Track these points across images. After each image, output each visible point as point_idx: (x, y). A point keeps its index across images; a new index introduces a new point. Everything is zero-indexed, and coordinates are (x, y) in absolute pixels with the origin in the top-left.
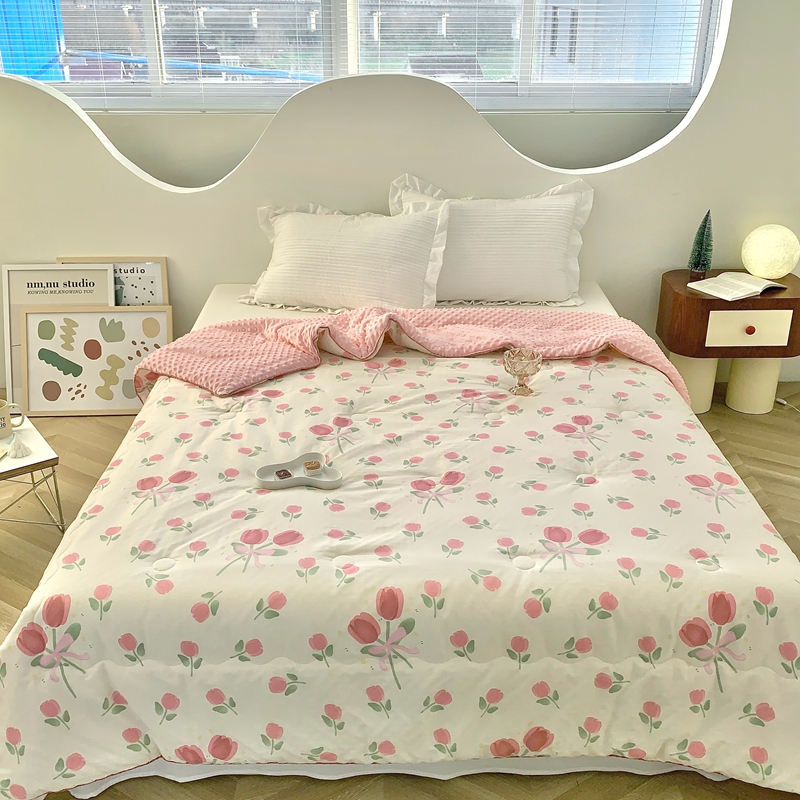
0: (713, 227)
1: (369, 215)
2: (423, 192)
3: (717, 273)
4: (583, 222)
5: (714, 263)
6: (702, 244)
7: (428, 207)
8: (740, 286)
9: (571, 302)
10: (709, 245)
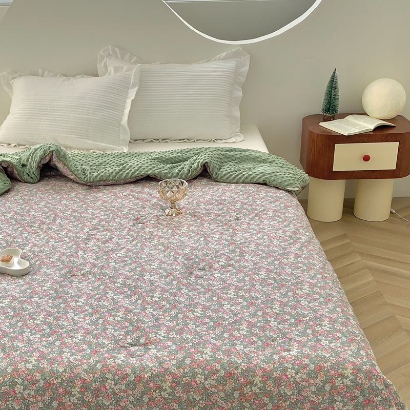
0: (339, 81)
1: (82, 77)
2: (122, 58)
3: (343, 116)
4: (243, 80)
5: (340, 109)
6: (331, 94)
7: (124, 70)
8: (358, 125)
9: (233, 140)
10: (336, 95)
